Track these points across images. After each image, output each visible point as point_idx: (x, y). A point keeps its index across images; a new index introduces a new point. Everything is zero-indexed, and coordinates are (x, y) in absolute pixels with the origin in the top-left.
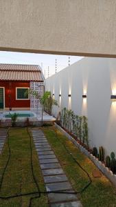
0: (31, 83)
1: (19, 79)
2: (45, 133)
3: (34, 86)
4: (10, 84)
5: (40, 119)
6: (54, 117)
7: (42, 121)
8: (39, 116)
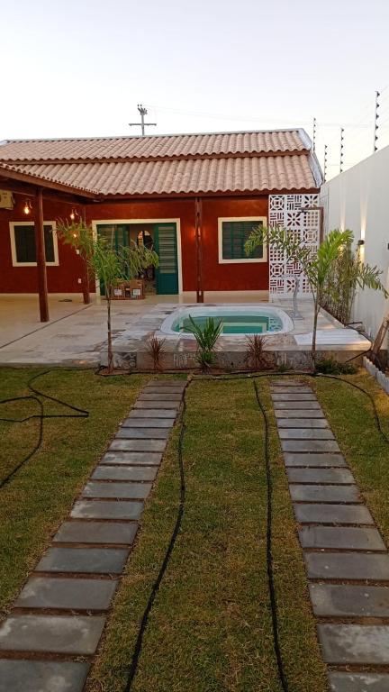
0: (272, 199)
1: (228, 186)
2: (329, 405)
3: (281, 209)
4: (198, 206)
5: (304, 342)
6: (361, 331)
7: (313, 353)
8: (300, 326)
